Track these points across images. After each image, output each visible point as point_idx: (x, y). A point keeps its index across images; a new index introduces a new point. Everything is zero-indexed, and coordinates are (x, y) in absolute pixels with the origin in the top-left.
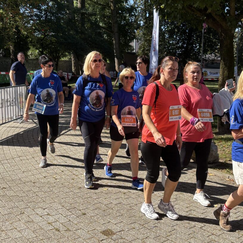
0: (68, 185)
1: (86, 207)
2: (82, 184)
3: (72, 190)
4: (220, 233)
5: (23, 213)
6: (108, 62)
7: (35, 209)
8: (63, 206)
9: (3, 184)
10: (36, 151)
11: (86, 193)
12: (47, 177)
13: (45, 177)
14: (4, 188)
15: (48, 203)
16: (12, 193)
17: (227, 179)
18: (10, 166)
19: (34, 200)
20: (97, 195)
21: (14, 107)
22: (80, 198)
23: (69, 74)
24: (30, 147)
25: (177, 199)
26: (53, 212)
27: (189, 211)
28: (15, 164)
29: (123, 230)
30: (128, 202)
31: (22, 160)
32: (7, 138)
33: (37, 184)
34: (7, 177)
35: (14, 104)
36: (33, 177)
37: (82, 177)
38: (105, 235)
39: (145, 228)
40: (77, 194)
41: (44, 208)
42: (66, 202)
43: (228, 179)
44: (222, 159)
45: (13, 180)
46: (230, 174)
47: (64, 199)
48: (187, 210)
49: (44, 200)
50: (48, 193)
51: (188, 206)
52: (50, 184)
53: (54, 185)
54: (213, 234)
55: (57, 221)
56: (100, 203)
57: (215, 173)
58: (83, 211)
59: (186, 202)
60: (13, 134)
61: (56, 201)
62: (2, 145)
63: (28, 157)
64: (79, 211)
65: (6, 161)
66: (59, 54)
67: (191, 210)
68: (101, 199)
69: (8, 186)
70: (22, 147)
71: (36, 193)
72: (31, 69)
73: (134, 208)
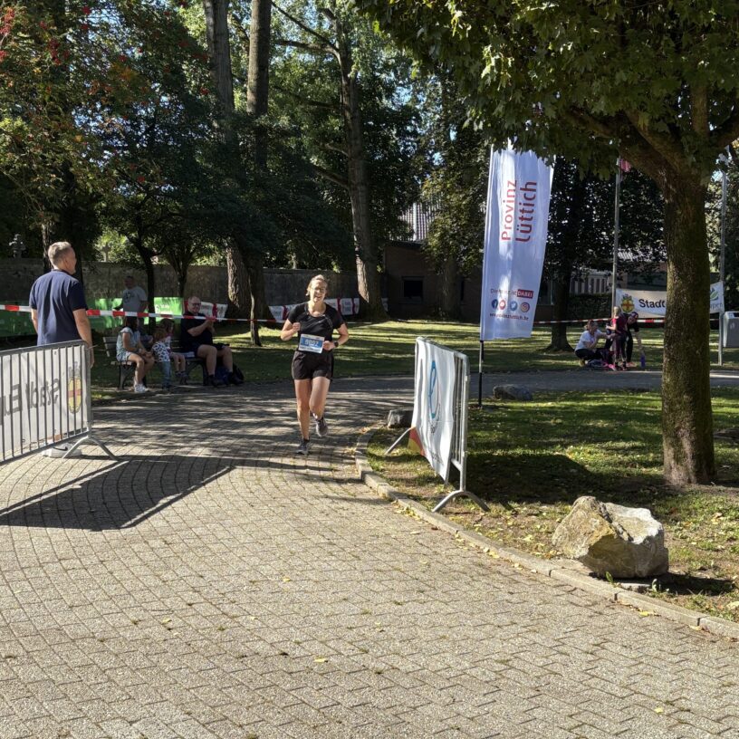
0: (206, 646)
1: (259, 717)
2: (248, 644)
3: (216, 662)
6: (335, 269)
7: (102, 721)
8: (189, 714)
9: (7, 645)
10: (113, 543)
11: (259, 671)
12: (143, 623)
13: (135, 623)
14: (10, 657)
15: (144, 703)
16: (33, 673)
17: (693, 627)
18: (29, 589)
19: (101, 694)
20: (293, 678)
21: (49, 407)
22: (241, 689)
23: (219, 306)
24: (94, 530)
25: (540, 689)
26: (157, 731)
27: (576, 727)
28: (48, 581)
30: (388, 701)
31: (66, 571)
32: (25, 502)
33: (111, 646)
34: (21, 625)
35: (48, 400)
36: (98, 622)
37: (248, 622)
40: (232, 674)
41: (130, 719)
42: (197, 700)
43: (697, 628)
44: (678, 566)
45: (38, 633)
46: (703, 612)
47: (192, 691)
48: (571, 723)
49: (132, 694)
50: (144, 674)
51: (575, 710)
52: (150, 644)
53: (164, 646)
56: (304, 702)
57: (657, 608)
58: (251, 730)
59: (568, 701)
60: (44, 491)
61: (168, 697)
62: (9, 525)
63: (87, 562)
64: (239, 729)
65: (21, 575)
66: (189, 248)
67: (583, 724)
68: (305, 690)
69: (21, 651)
70: (69, 532)
71: (107, 672)
72: (106, 291)
73: (408, 719)
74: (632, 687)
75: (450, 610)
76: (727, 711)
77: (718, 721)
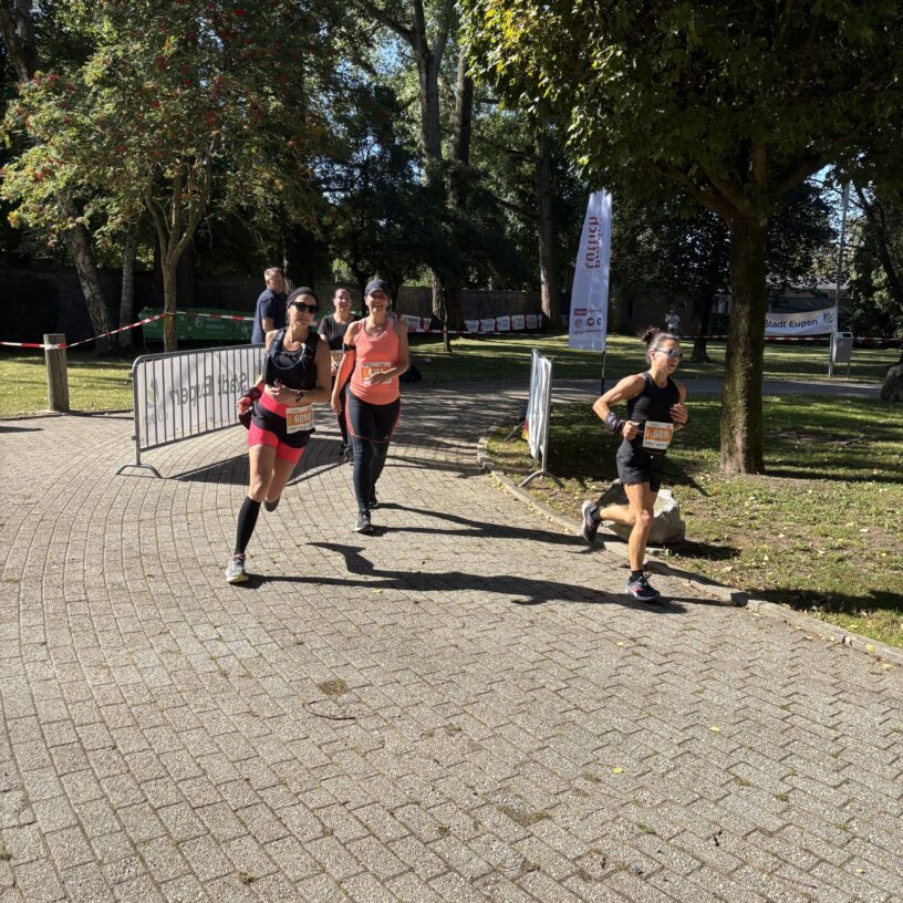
1: (311, 629)
4: (598, 706)
5: (168, 632)
7: (196, 625)
8: (261, 623)
11: (327, 597)
12: (257, 558)
13: (252, 557)
15: (231, 614)
16: (163, 588)
19: (203, 606)
20: (350, 603)
22: (307, 608)
25: (535, 622)
26: (232, 634)
27: (548, 651)
28: (202, 523)
29: (371, 685)
30: (413, 623)
34: (168, 553)
38: (324, 691)
39: (424, 683)
40: (305, 598)
41: (218, 624)
42: (271, 614)
43: (688, 585)
44: (698, 537)
45: (177, 560)
47: (271, 607)
48: (546, 648)
49: (226, 607)
51: (554, 639)
54: (577, 708)
55: (232, 654)
56: (349, 620)
58: (301, 637)
61: (251, 611)
64: (292, 636)
68: (354, 612)
69: (160, 572)
73: (422, 637)
74: (609, 626)
75: (495, 560)
76: (677, 649)
77: (666, 655)
